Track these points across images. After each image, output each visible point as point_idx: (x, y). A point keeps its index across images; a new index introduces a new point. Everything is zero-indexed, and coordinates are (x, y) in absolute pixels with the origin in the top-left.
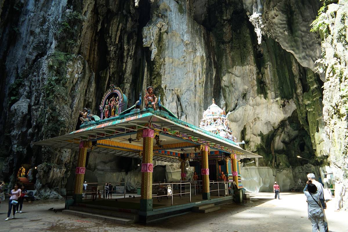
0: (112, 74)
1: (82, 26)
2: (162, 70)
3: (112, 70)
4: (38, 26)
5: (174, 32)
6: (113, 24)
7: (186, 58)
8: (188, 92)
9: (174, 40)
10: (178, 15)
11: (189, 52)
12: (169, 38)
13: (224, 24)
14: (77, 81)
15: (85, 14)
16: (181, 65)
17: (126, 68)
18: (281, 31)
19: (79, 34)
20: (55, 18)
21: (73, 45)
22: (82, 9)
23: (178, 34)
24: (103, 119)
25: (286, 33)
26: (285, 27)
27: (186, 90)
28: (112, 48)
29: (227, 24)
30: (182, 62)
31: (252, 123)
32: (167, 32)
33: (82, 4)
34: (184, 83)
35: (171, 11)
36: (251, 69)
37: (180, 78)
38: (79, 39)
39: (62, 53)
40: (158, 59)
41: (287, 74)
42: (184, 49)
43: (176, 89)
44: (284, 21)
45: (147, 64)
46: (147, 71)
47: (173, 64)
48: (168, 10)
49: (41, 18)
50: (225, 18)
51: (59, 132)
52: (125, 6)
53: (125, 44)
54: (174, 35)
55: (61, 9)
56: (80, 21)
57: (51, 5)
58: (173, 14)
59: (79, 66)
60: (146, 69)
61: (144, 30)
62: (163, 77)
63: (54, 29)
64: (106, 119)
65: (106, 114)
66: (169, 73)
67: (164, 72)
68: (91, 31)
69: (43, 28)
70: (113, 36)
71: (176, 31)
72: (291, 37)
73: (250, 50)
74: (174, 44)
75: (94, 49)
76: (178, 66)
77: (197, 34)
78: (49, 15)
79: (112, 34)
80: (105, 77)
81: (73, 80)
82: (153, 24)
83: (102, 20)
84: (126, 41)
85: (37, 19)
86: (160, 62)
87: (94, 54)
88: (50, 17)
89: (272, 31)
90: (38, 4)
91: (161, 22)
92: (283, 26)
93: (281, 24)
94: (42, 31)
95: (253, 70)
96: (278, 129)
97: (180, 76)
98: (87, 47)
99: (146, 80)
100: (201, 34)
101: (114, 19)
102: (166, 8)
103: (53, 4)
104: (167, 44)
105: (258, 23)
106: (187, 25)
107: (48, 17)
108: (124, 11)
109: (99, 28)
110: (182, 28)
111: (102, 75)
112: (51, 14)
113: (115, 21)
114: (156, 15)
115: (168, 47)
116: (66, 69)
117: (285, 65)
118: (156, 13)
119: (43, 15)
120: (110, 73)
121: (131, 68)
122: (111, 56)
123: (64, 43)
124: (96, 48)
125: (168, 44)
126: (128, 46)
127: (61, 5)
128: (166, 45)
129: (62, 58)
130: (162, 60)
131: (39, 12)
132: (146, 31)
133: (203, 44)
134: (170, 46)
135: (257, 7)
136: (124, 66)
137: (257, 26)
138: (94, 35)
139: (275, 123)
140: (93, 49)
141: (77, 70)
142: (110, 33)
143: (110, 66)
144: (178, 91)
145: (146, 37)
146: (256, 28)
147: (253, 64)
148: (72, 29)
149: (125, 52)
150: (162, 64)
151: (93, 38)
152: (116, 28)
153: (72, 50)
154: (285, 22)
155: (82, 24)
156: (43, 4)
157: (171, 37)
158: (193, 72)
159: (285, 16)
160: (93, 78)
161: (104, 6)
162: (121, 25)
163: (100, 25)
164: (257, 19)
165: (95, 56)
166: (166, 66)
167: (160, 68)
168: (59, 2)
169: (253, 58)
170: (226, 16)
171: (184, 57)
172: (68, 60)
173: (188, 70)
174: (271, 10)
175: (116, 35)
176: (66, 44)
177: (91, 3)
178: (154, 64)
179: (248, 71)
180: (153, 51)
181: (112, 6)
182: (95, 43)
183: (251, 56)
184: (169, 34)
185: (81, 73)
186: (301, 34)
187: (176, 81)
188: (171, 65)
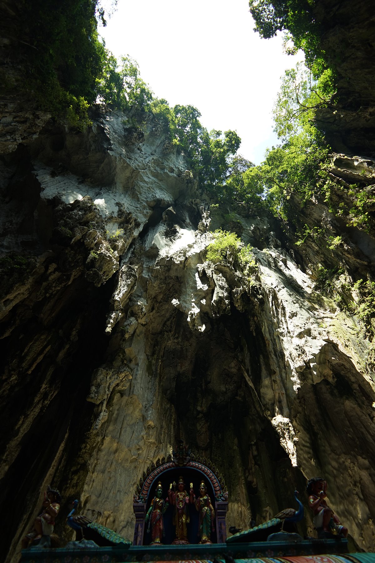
2: (92, 460)
5: (135, 397)
6: (37, 340)
7: (141, 452)
8: (130, 528)
9: (130, 412)
10: (146, 375)
11: (149, 442)
12: (123, 404)
13: (198, 416)
15: (6, 303)
16: (129, 461)
18: (306, 456)
25: (313, 462)
26: (309, 453)
27: (125, 523)
29: (203, 419)
30: (134, 457)
32: (122, 394)
34: (126, 506)
35: (137, 364)
36: (241, 512)
37: (121, 490)
40: (94, 434)
42: (142, 434)
43: (106, 513)
45: (69, 436)
46: (64, 450)
47: (117, 454)
48: (133, 362)
50: (199, 408)
54: (132, 403)
58: (139, 369)
60: (63, 445)
61: (100, 373)
62: (90, 474)
66: (103, 472)
67: (95, 466)
70: (28, 358)
71: (138, 398)
73: (240, 474)
74: (128, 418)
76: (124, 462)
77: (165, 417)
79: (27, 354)
83: (17, 325)
84: (48, 377)
86: (94, 442)
91: (128, 373)
93: (304, 446)
95: (245, 515)
97: (123, 485)
99: (54, 470)
100: (171, 419)
101: (41, 334)
102: (132, 356)
104: (116, 412)
105: (289, 433)
106: (155, 395)
108: (61, 331)
109: (7, 334)
110: (147, 398)
113: (42, 337)
114: (122, 359)
115: (116, 420)
118: (122, 356)
125: (118, 415)
126: (48, 387)
128: (113, 414)
130: (99, 439)
132: (102, 376)
133: (172, 436)
134: (121, 419)
136: (20, 422)
137: (286, 435)
142: (26, 351)
144: (108, 520)
145: (98, 386)
146: (284, 438)
147: (245, 504)
149: (39, 395)
150: (96, 446)
152: (40, 349)
154: (309, 445)
157: (127, 404)
162: (49, 348)
163: (11, 331)
166: (102, 454)
167: (91, 455)
169: (244, 490)
170: (201, 406)
171: (138, 449)
175: (35, 359)
178: (85, 442)
179: (235, 514)
180: (102, 414)
183: (242, 487)
184: (125, 398)
186: (333, 472)
187: (111, 494)
188: (112, 456)
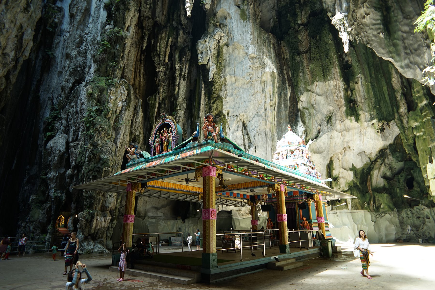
0: (162, 100)
1: (125, 44)
2: (222, 92)
3: (162, 96)
4: (74, 47)
5: (236, 43)
6: (161, 39)
7: (252, 75)
8: (257, 117)
9: (237, 55)
10: (241, 23)
11: (256, 68)
12: (230, 51)
13: (299, 29)
14: (121, 110)
15: (128, 30)
16: (246, 84)
17: (178, 92)
18: (375, 33)
19: (122, 54)
20: (94, 37)
21: (115, 68)
22: (124, 24)
23: (241, 46)
24: (154, 155)
25: (381, 35)
26: (380, 29)
27: (254, 116)
28: (161, 68)
29: (303, 29)
30: (248, 81)
31: (341, 153)
32: (227, 45)
33: (124, 18)
34: (251, 107)
35: (231, 18)
36: (336, 85)
37: (246, 101)
38: (122, 60)
39: (103, 78)
40: (217, 78)
41: (385, 88)
42: (249, 65)
43: (242, 114)
44: (378, 20)
45: (205, 85)
46: (205, 94)
47: (237, 83)
48: (228, 18)
49: (77, 38)
50: (299, 22)
51: (102, 173)
52: (175, 16)
53: (176, 63)
54: (236, 48)
55: (99, 26)
56: (123, 39)
57: (88, 21)
58: (233, 21)
59: (123, 92)
60: (203, 92)
61: (199, 44)
62: (224, 100)
63: (92, 50)
64: (157, 155)
65: (157, 150)
66: (232, 96)
67: (226, 94)
68: (135, 50)
69: (80, 50)
70: (161, 54)
71: (238, 43)
72: (388, 40)
73: (334, 60)
74: (237, 59)
75: (140, 71)
76: (243, 85)
77: (265, 45)
78: (86, 34)
79: (160, 52)
80: (154, 104)
81: (117, 109)
82: (210, 36)
83: (148, 35)
84: (177, 59)
85: (73, 39)
86: (220, 82)
87: (140, 76)
88: (87, 36)
89: (362, 34)
90: (74, 22)
91: (220, 33)
92: (377, 26)
93: (374, 24)
94: (79, 53)
95: (339, 86)
96: (376, 160)
97: (246, 98)
98: (131, 69)
99: (204, 105)
100: (270, 44)
101: (162, 34)
102: (225, 14)
103: (90, 21)
104: (228, 59)
105: (344, 26)
106: (252, 34)
107: (86, 36)
108: (174, 23)
109: (145, 45)
110: (246, 39)
111: (151, 102)
112: (89, 33)
113: (163, 36)
114: (213, 24)
115: (229, 63)
116: (107, 97)
117: (381, 77)
118: (213, 22)
119: (80, 35)
120: (159, 98)
121: (184, 92)
122: (160, 78)
123: (105, 66)
124: (142, 70)
125: (230, 60)
126: (180, 65)
127: (100, 21)
128: (226, 61)
129: (103, 84)
130: (223, 79)
131: (75, 32)
132: (201, 45)
133: (273, 56)
134: (232, 62)
135: (341, 6)
136: (177, 89)
137: (342, 30)
138: (139, 54)
139: (371, 154)
140: (138, 71)
141: (121, 98)
142: (158, 50)
143: (160, 90)
144: (244, 117)
145: (202, 53)
146: (341, 32)
147: (339, 79)
148: (113, 49)
149: (177, 72)
150: (222, 84)
151: (138, 57)
152: (165, 44)
153: (114, 74)
154: (379, 22)
155: (124, 42)
156: (79, 22)
157: (233, 51)
158: (262, 93)
159: (379, 14)
160: (140, 106)
161: (150, 18)
162: (170, 40)
163: (146, 41)
164: (342, 20)
165: (141, 79)
166: (228, 87)
167: (221, 90)
168: (98, 18)
169: (338, 70)
170: (301, 19)
171: (250, 75)
172: (110, 85)
173: (256, 90)
174: (360, 7)
175: (165, 52)
176: (106, 67)
177: (134, 16)
178: (213, 85)
179: (332, 87)
180: (211, 69)
181: (159, 17)
182: (141, 63)
183: (336, 69)
184: (230, 47)
185: (125, 101)
186: (402, 36)
187: (241, 105)
188: (234, 85)
